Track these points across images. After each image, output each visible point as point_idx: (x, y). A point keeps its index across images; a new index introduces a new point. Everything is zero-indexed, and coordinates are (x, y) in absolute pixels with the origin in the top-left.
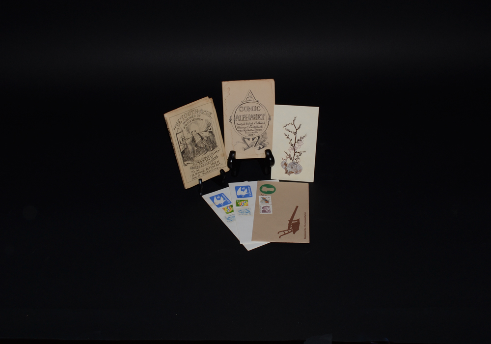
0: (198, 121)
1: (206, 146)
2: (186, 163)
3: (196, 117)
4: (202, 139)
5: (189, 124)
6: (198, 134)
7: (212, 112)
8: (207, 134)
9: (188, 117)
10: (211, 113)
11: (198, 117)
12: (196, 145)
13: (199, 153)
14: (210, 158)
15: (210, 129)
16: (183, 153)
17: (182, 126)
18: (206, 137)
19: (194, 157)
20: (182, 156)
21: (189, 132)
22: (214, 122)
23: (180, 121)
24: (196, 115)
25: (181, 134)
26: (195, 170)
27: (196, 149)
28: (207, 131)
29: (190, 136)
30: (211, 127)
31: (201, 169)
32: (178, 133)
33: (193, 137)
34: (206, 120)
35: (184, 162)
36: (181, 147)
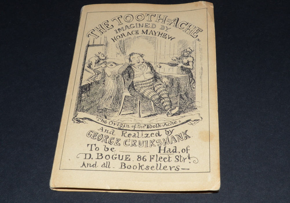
0: (160, 38)
1: (160, 98)
2: (81, 115)
3: (157, 30)
4: (156, 78)
5: (132, 36)
6: (149, 64)
7: (203, 27)
8: (175, 72)
9: (135, 22)
10: (200, 30)
11: (164, 31)
12: (132, 87)
13: (134, 107)
14: (163, 132)
15: (188, 64)
16: (84, 89)
17: (111, 34)
18: (168, 77)
19: (114, 111)
20: (80, 96)
21: (124, 53)
22: (201, 50)
23: (110, 23)
24: (159, 25)
25: (100, 49)
26: (101, 145)
27: (126, 93)
28: (176, 65)
29: (123, 61)
30: (190, 59)
31: (119, 150)
32: (93, 45)
33: (130, 67)
34: (180, 42)
35: (77, 110)
36: (87, 75)
